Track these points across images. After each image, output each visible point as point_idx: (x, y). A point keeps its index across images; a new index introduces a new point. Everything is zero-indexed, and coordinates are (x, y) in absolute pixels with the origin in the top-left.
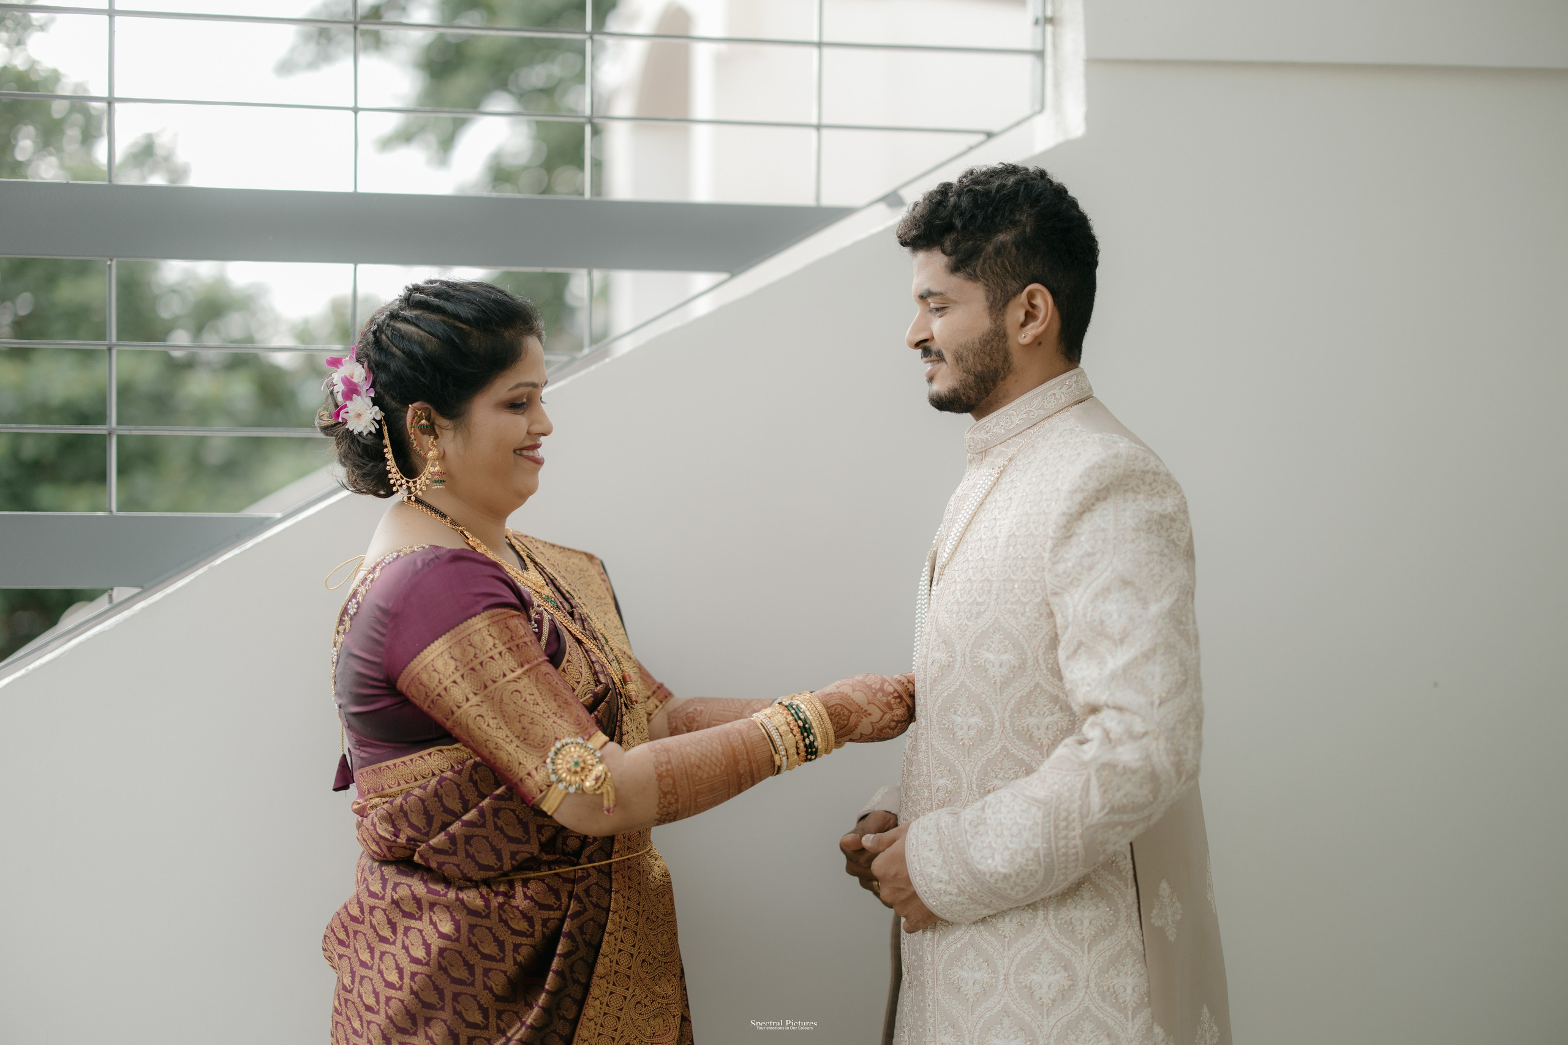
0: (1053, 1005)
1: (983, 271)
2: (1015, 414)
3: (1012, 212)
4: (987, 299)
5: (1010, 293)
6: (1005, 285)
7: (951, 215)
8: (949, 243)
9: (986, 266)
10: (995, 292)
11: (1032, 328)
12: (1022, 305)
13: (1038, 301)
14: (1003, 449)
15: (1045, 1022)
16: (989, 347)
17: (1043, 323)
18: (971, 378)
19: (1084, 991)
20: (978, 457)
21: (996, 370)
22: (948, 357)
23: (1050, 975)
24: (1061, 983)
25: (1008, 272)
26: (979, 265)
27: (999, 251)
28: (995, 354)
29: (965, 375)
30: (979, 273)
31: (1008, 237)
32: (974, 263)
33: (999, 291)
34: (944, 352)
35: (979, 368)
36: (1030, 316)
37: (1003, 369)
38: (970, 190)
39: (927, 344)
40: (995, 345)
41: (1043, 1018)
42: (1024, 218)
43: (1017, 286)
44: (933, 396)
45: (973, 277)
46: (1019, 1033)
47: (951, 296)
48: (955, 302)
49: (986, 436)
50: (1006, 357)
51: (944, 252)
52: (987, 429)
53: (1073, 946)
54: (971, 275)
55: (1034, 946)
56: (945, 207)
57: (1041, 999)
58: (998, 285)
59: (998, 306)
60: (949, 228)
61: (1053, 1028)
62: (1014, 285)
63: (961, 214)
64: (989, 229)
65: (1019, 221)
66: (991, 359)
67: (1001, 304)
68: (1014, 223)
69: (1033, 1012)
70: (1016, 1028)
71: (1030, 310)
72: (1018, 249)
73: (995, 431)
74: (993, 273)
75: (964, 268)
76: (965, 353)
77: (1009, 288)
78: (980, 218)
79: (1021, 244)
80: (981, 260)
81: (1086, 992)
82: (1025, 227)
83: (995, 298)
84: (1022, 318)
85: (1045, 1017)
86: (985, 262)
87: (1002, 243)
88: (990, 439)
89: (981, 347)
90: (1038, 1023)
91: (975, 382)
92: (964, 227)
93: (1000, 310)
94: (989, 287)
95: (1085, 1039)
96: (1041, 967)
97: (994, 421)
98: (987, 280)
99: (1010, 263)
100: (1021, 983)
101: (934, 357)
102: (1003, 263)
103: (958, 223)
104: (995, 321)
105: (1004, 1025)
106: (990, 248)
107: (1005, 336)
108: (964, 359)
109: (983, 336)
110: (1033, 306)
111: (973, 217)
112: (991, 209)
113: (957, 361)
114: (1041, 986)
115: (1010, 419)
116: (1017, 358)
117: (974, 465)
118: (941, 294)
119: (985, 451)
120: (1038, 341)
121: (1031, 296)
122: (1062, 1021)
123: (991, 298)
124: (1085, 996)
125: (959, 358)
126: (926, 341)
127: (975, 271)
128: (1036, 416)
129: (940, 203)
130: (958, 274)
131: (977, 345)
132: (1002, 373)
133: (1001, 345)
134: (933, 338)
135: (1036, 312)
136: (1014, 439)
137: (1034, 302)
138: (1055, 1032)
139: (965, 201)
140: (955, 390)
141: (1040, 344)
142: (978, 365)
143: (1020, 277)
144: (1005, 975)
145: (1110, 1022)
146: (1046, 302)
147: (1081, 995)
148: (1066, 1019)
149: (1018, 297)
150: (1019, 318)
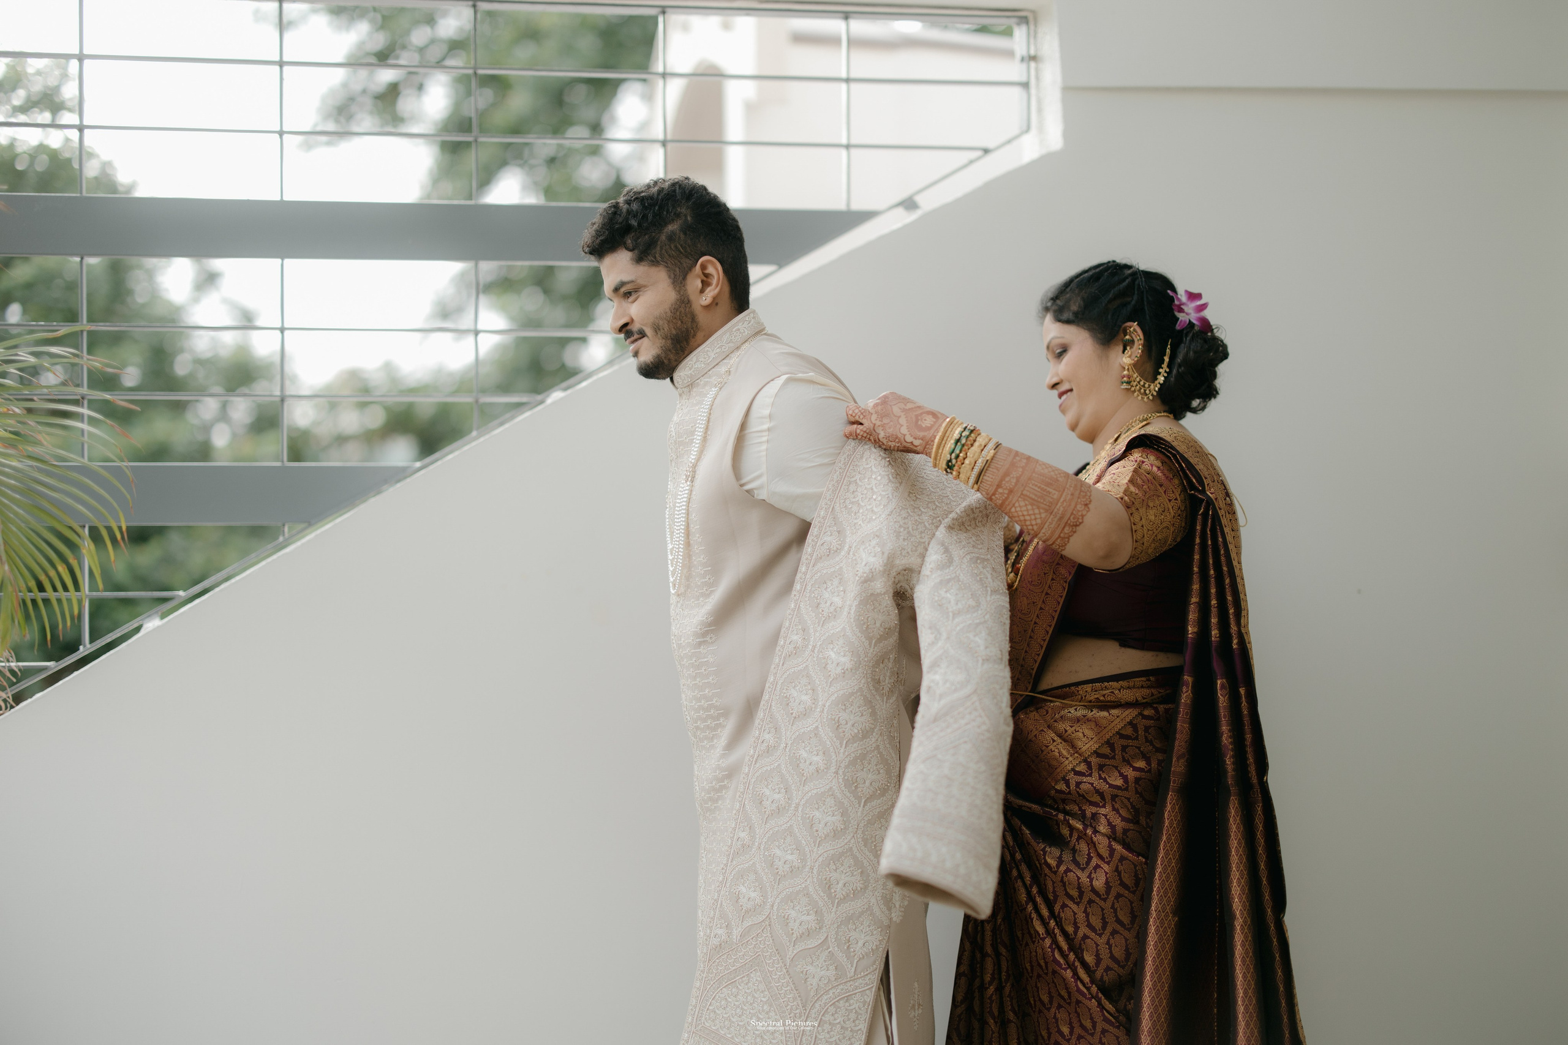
0: (825, 838)
1: (661, 256)
2: (710, 350)
3: (674, 207)
4: (670, 277)
5: (686, 269)
6: (681, 263)
7: (627, 219)
8: (630, 241)
9: (663, 251)
10: (675, 271)
11: (710, 291)
12: (698, 276)
13: (711, 270)
14: (706, 380)
15: (815, 850)
16: (678, 313)
17: (717, 286)
18: (669, 342)
19: (852, 835)
20: (686, 390)
21: (687, 330)
22: (649, 331)
23: (829, 815)
24: (836, 824)
25: (682, 253)
26: (657, 252)
27: (671, 238)
28: (684, 318)
29: (664, 341)
30: (659, 259)
31: (675, 227)
32: (653, 251)
33: (677, 269)
34: (645, 328)
35: (674, 332)
36: (705, 284)
37: (692, 328)
38: (637, 198)
39: (629, 327)
40: (683, 311)
41: (815, 846)
42: (683, 210)
43: (691, 262)
44: (641, 366)
45: (655, 263)
46: (795, 851)
47: (641, 282)
48: (645, 286)
49: (690, 372)
50: (693, 318)
51: (628, 249)
52: (690, 366)
53: (853, 799)
54: (653, 261)
55: (822, 790)
56: (620, 216)
57: (817, 831)
58: (675, 265)
59: (679, 280)
60: (627, 229)
61: (820, 856)
62: (686, 262)
63: (635, 216)
64: (660, 222)
65: (680, 213)
66: (682, 322)
67: (681, 278)
68: (678, 215)
69: (809, 839)
70: (794, 847)
71: (705, 279)
72: (685, 234)
73: (696, 366)
74: (669, 255)
75: (647, 257)
76: (661, 323)
77: (685, 265)
78: (650, 216)
79: (687, 229)
80: (658, 248)
81: (854, 836)
82: (686, 216)
83: (675, 275)
84: (700, 285)
85: (817, 846)
86: (661, 248)
87: (672, 232)
88: (693, 374)
89: (672, 315)
90: (810, 848)
91: (672, 344)
92: (639, 225)
93: (681, 283)
94: (670, 267)
95: (842, 871)
96: (824, 808)
97: (694, 359)
98: (667, 263)
99: (681, 246)
100: (807, 814)
101: (636, 336)
102: (676, 247)
103: (634, 223)
104: (679, 292)
105: (786, 841)
106: (663, 237)
107: (689, 301)
108: (661, 328)
109: (672, 305)
110: (707, 276)
111: (645, 217)
112: (657, 208)
113: (656, 331)
114: (820, 822)
115: (707, 355)
116: (702, 318)
117: (684, 397)
118: (632, 282)
119: (692, 384)
120: (715, 303)
121: (704, 267)
122: (828, 852)
123: (673, 276)
124: (851, 839)
125: (656, 329)
126: (626, 325)
127: (655, 257)
128: (727, 349)
129: (615, 213)
130: (643, 263)
131: (669, 314)
132: (692, 331)
133: (687, 309)
134: (632, 320)
135: (709, 280)
136: (713, 370)
137: (707, 272)
138: (821, 859)
139: (635, 206)
140: (658, 356)
141: (717, 304)
142: (673, 329)
143: (692, 255)
144: (797, 805)
145: (866, 863)
146: (717, 269)
147: (849, 837)
148: (832, 852)
149: (694, 270)
150: (698, 286)
